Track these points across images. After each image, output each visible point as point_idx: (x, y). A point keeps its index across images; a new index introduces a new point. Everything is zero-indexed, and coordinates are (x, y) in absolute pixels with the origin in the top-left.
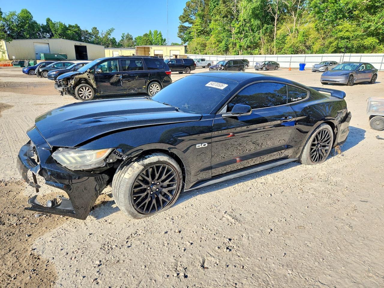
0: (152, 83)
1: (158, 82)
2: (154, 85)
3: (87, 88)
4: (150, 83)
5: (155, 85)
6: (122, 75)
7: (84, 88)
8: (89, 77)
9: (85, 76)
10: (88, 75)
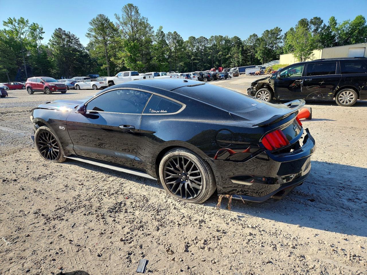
0: (343, 90)
1: (354, 89)
2: (346, 93)
3: (266, 92)
4: (339, 90)
5: (348, 92)
6: (304, 80)
7: (263, 92)
8: (270, 82)
9: (267, 81)
10: (269, 80)
